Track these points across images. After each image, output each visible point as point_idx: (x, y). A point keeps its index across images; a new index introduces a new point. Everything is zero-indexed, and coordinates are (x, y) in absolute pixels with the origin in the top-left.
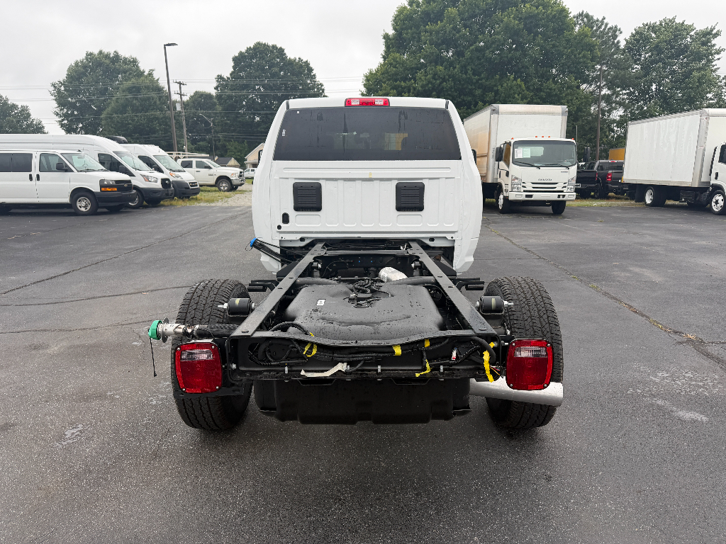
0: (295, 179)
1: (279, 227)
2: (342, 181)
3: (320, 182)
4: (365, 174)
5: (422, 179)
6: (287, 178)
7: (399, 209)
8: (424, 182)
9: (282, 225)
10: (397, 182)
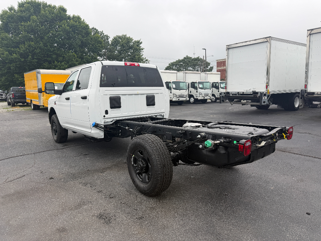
0: (110, 95)
1: (104, 116)
2: (128, 95)
3: (120, 96)
4: (136, 92)
5: (154, 94)
6: (107, 95)
7: (148, 105)
8: (155, 95)
9: (106, 115)
10: (146, 95)
